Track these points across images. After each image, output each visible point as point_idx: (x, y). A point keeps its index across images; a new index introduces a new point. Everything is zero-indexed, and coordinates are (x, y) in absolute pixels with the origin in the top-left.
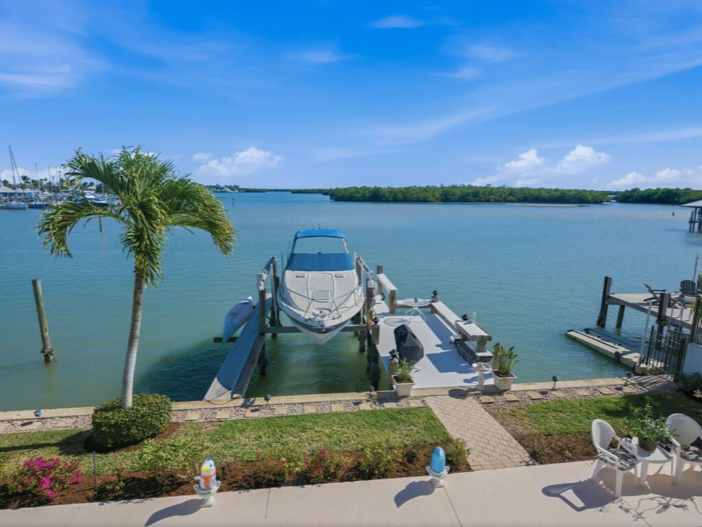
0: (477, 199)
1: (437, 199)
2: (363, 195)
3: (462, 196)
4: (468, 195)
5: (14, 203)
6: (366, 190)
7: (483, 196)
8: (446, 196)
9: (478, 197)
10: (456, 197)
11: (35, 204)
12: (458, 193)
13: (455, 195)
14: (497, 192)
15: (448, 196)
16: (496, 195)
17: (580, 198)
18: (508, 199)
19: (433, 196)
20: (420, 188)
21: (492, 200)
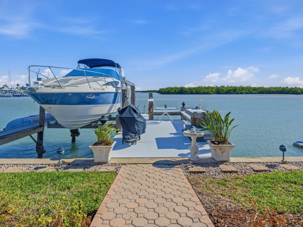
0: (236, 92)
1: (214, 92)
2: (175, 91)
3: (228, 91)
4: (230, 90)
5: (7, 94)
6: (176, 88)
7: (239, 91)
8: (218, 91)
9: (236, 91)
10: (224, 91)
11: (17, 95)
12: (225, 90)
13: (224, 90)
14: (246, 89)
15: (219, 91)
16: (246, 91)
17: (293, 91)
18: (253, 92)
19: (212, 91)
20: (205, 87)
21: (244, 93)
